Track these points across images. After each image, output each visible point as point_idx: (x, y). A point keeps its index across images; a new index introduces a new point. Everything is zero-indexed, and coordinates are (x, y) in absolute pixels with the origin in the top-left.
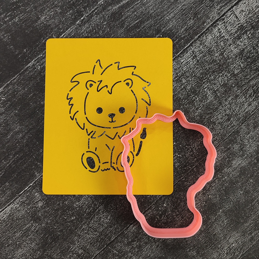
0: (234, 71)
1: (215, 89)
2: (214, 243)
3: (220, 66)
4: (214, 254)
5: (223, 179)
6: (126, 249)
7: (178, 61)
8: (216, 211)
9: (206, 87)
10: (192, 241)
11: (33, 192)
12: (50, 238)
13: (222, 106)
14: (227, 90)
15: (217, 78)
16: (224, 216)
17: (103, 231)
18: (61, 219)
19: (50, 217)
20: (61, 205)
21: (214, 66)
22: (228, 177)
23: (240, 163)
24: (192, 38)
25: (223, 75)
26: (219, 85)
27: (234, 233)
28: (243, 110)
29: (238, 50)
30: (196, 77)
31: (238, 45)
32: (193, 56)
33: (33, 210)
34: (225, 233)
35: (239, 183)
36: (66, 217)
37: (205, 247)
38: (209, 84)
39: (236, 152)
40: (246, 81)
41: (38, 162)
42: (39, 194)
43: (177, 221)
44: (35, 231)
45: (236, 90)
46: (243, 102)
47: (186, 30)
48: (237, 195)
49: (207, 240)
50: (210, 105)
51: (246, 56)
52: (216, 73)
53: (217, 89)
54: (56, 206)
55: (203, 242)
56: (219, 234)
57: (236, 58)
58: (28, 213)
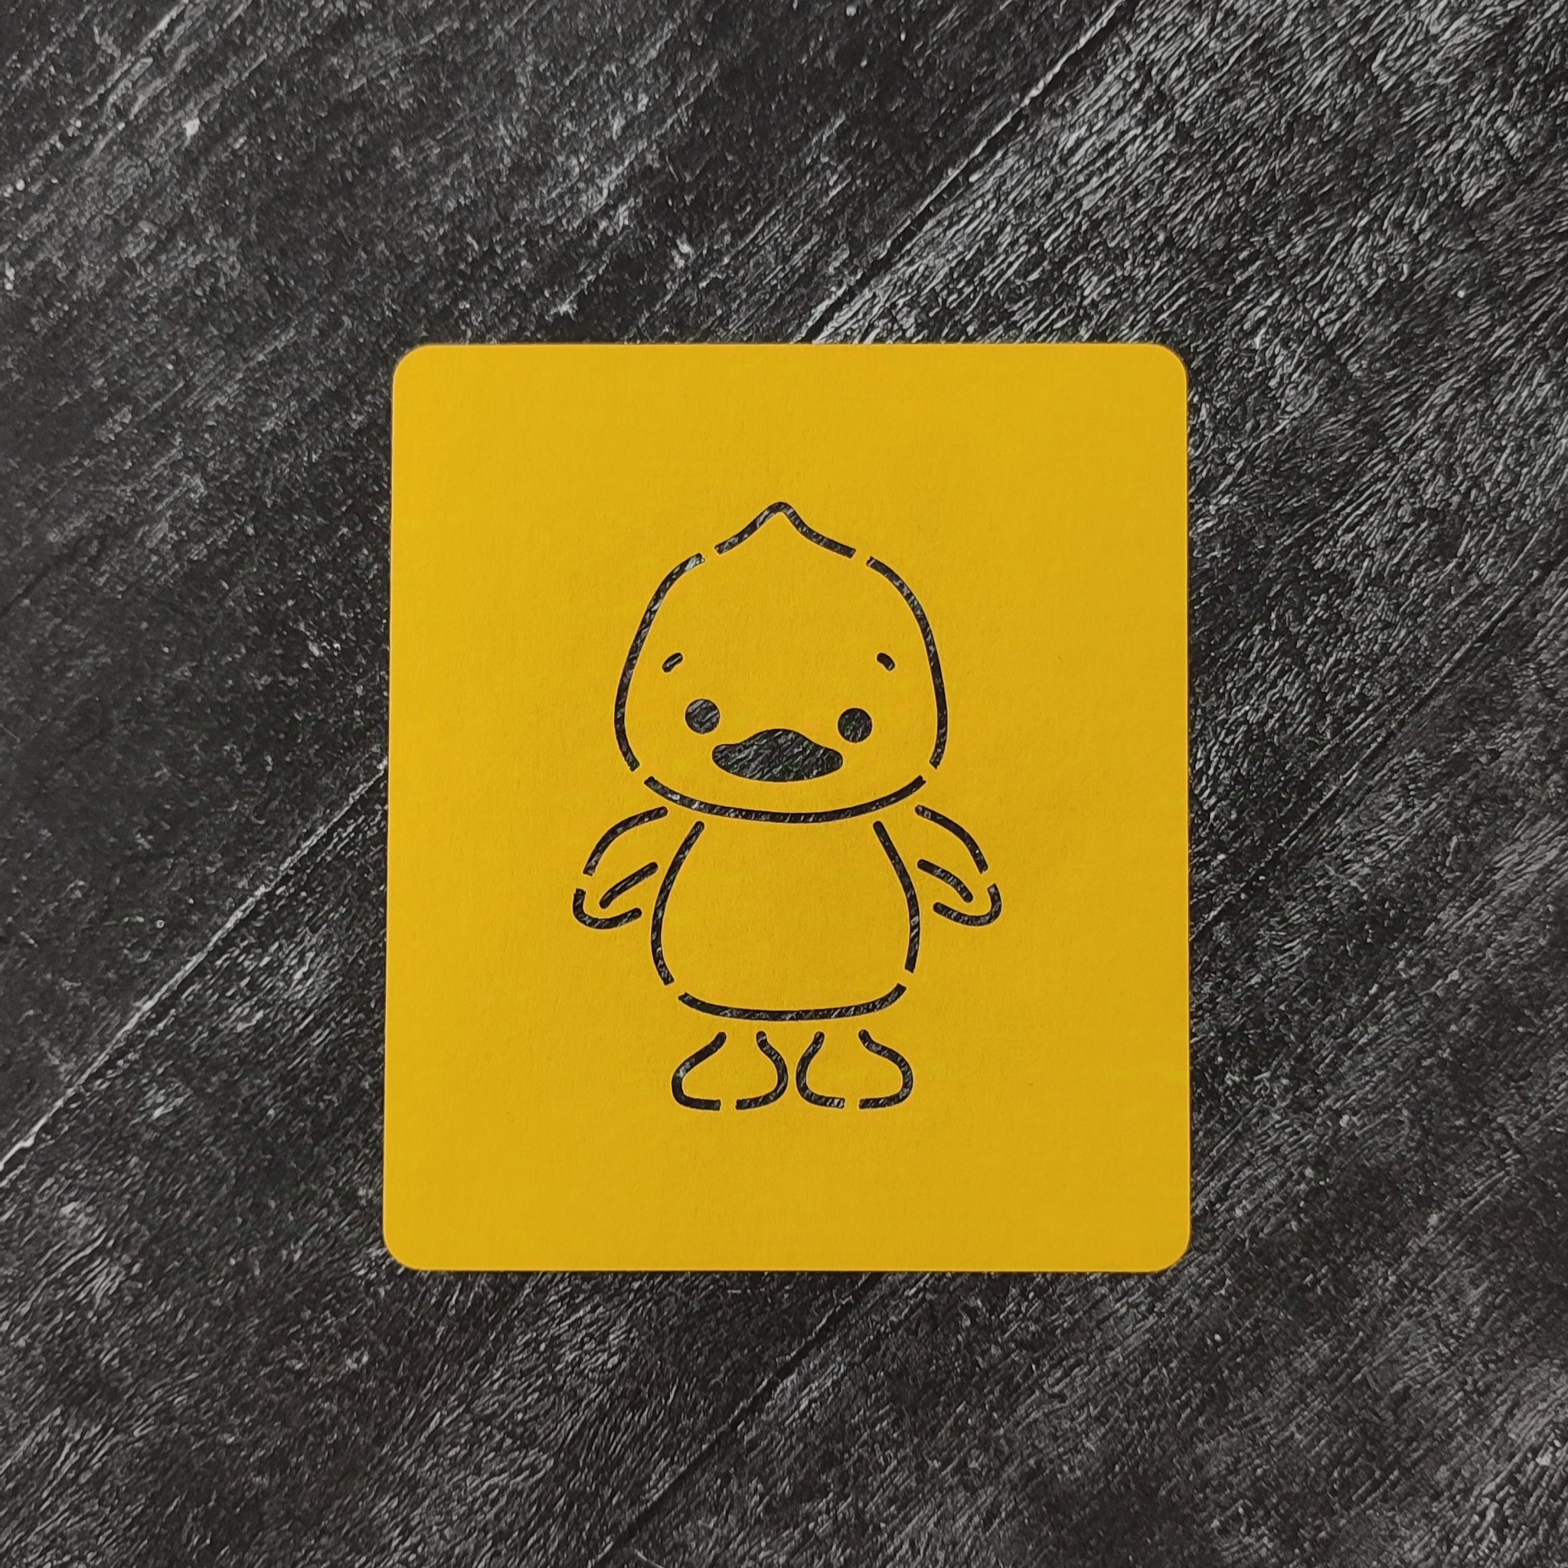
0: (1459, 183)
1: (1327, 330)
2: (1398, 1456)
3: (1350, 155)
4: (1405, 1539)
5: (1438, 988)
6: (762, 1555)
7: (1035, 148)
8: (1398, 1225)
9: (1262, 321)
10: (1238, 1460)
11: (42, 1194)
12: (194, 1519)
13: (1389, 450)
14: (1418, 331)
15: (1335, 249)
16: (1461, 1254)
17: (579, 1435)
18: (268, 1376)
19: (183, 1369)
20: (257, 1272)
21: (1306, 161)
22: (1468, 971)
23: (1551, 863)
25: (1379, 218)
26: (1353, 302)
27: (1544, 1371)
28: (1546, 472)
29: (1474, 30)
30: (1180, 251)
32: (1145, 97)
33: (56, 1327)
34: (1475, 1382)
35: (1550, 1007)
36: (300, 1358)
37: (1334, 1492)
38: (1276, 295)
39: (1512, 783)
40: (1554, 253)
41: (61, 973)
42: (90, 1209)
43: (1122, 1317)
44: (83, 1480)
45: (1484, 321)
46: (1540, 410)
48: (1543, 1100)
49: (1350, 1440)
50: (1295, 452)
51: (1539, 68)
52: (1326, 214)
53: (1340, 330)
54: (224, 1284)
55: (1319, 1455)
56: (1432, 1392)
57: (1465, 86)
58: (17, 1351)
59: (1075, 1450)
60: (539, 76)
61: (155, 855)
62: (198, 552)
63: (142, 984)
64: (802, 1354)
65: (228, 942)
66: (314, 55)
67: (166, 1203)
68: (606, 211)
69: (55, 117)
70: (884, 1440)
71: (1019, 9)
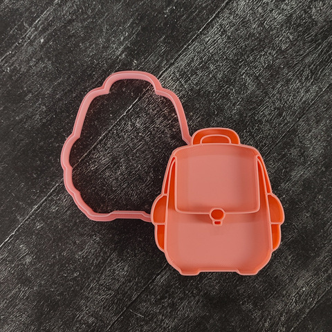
0: (281, 45)
1: (257, 74)
2: (276, 289)
3: (260, 41)
4: (278, 305)
5: (281, 199)
6: (154, 310)
7: (201, 41)
9: (244, 73)
10: (245, 290)
11: (16, 243)
12: (46, 306)
13: (269, 96)
14: (274, 74)
15: (258, 59)
17: (119, 288)
18: (60, 277)
19: (43, 276)
20: (57, 257)
21: (252, 42)
22: (287, 195)
23: (302, 174)
24: (217, 7)
25: (266, 53)
26: (261, 68)
27: (303, 272)
28: (299, 100)
29: (283, 17)
30: (229, 60)
31: (283, 9)
32: (221, 31)
33: (19, 269)
34: (290, 274)
35: (303, 202)
36: (66, 274)
37: (264, 296)
38: (247, 68)
39: (294, 159)
40: (299, 58)
41: (20, 201)
42: (25, 246)
44: (24, 298)
45: (287, 72)
46: (298, 88)
48: (302, 220)
49: (267, 286)
50: (251, 97)
51: (295, 24)
52: (256, 52)
53: (259, 74)
54: (51, 260)
55: (261, 289)
56: (282, 276)
57: (282, 27)
58: (12, 273)
59: (214, 289)
60: (107, 30)
61: (37, 178)
62: (44, 121)
63: (35, 203)
64: (161, 271)
65: (51, 194)
66: (65, 27)
67: (40, 245)
68: (120, 55)
69: (17, 39)
70: (177, 288)
71: (197, 15)
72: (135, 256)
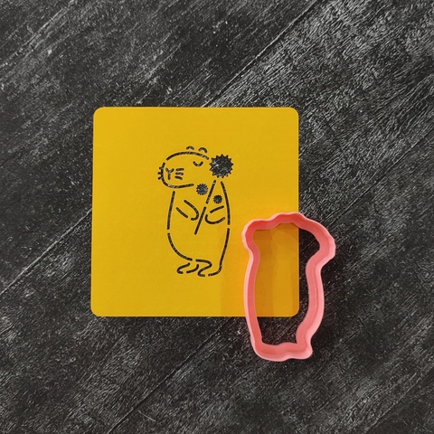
0: (362, 84)
1: (327, 119)
2: (329, 398)
3: (336, 75)
4: (329, 419)
5: (345, 283)
6: (170, 414)
7: (258, 69)
8: (331, 341)
9: (311, 115)
10: (289, 397)
12: (30, 397)
13: (341, 149)
14: (350, 120)
15: (330, 99)
16: (347, 349)
17: (127, 381)
18: (51, 362)
19: (30, 359)
20: (49, 336)
21: (325, 76)
22: (353, 279)
23: (375, 253)
24: (283, 26)
25: (342, 92)
26: (334, 112)
27: (366, 379)
28: (380, 156)
29: (368, 46)
30: (292, 97)
31: (368, 36)
32: (286, 58)
34: (349, 381)
35: (373, 290)
36: (59, 358)
37: (312, 406)
38: (315, 109)
40: (385, 102)
41: (5, 259)
42: (9, 318)
45: (366, 119)
46: (379, 141)
47: (272, 11)
48: (370, 312)
49: (317, 394)
50: (317, 148)
51: (383, 57)
52: (329, 90)
53: (330, 119)
54: (41, 339)
55: (309, 397)
56: (338, 383)
57: (365, 60)
59: (249, 392)
60: (136, 44)
61: (31, 232)
62: (45, 157)
63: (25, 263)
64: (183, 364)
65: (47, 254)
66: (81, 36)
67: (28, 318)
68: (151, 79)
69: (16, 47)
70: (202, 387)
71: (256, 35)
72: (150, 342)
